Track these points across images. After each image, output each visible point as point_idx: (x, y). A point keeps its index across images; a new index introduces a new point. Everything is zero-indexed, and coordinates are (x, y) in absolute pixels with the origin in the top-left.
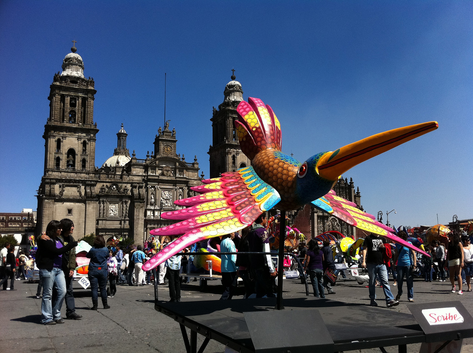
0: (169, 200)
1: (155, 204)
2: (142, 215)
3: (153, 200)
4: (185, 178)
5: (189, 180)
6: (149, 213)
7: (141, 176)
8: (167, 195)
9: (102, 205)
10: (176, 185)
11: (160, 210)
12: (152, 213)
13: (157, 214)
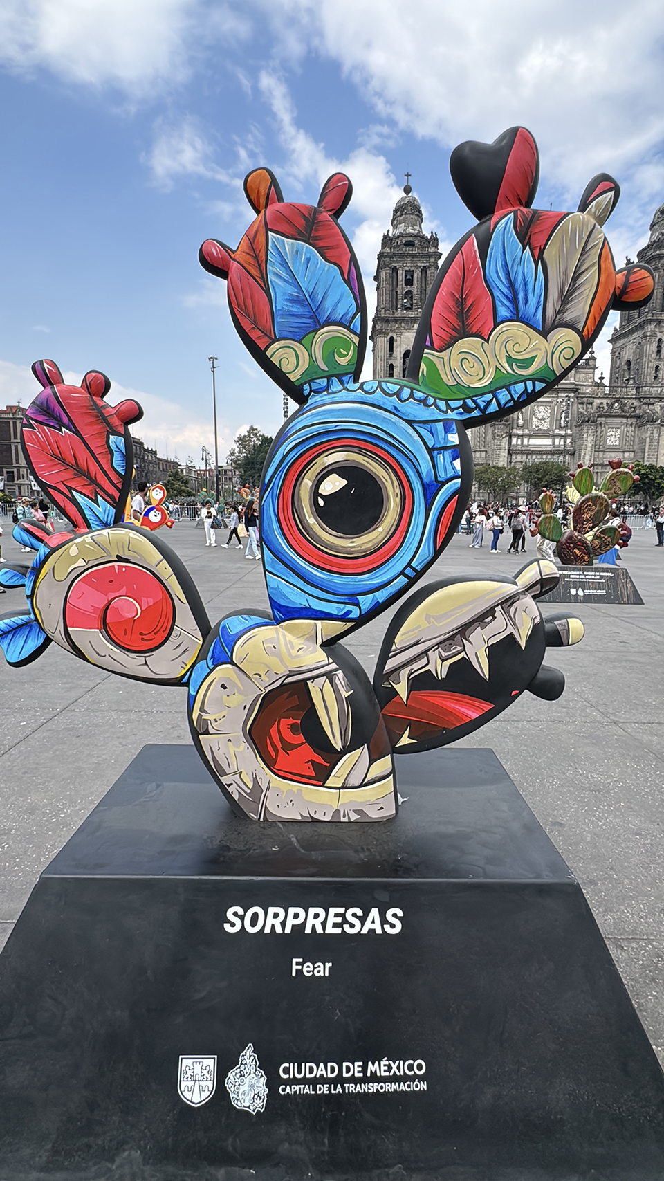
0: (544, 419)
1: (522, 427)
2: (505, 444)
3: (521, 422)
4: (573, 384)
5: (579, 387)
6: (514, 441)
8: (543, 414)
10: (558, 397)
11: (530, 436)
12: (519, 440)
13: (525, 442)
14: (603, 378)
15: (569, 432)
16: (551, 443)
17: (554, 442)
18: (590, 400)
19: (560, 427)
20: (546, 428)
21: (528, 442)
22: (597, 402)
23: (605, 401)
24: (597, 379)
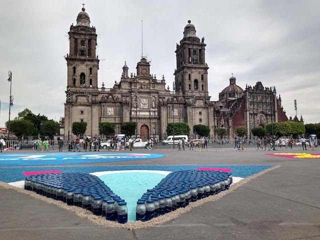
0: (146, 104)
1: (136, 107)
2: (128, 114)
4: (156, 90)
5: (159, 91)
7: (128, 89)
8: (144, 102)
9: (103, 108)
10: (150, 95)
11: (140, 111)
12: (135, 113)
14: (169, 88)
15: (156, 109)
17: (150, 114)
18: (164, 97)
19: (153, 108)
20: (146, 108)
21: (139, 113)
22: (167, 98)
23: (170, 97)
24: (166, 88)
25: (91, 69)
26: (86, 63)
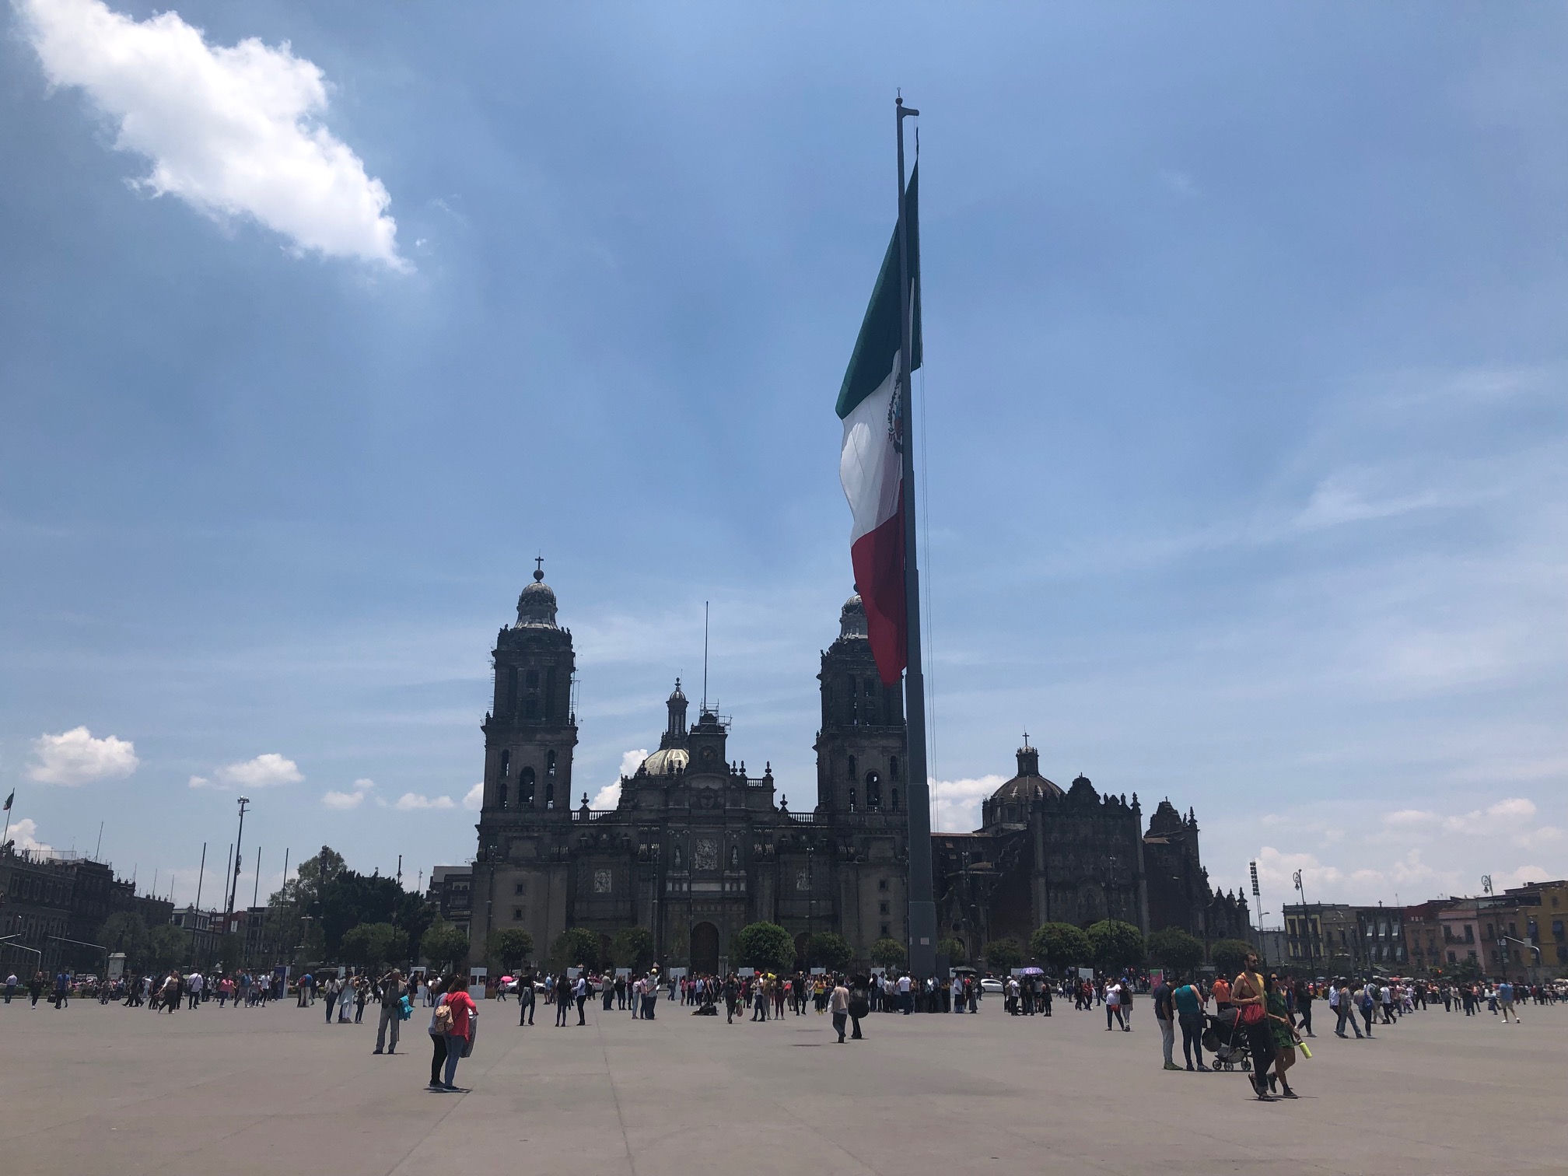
0: (710, 857)
1: (681, 868)
3: (678, 860)
4: (745, 811)
5: (753, 816)
6: (670, 887)
7: (659, 810)
8: (707, 849)
9: (580, 872)
10: (726, 827)
11: (691, 880)
12: (677, 886)
13: (685, 887)
14: (786, 803)
15: (742, 873)
16: (720, 889)
17: (723, 887)
18: (768, 833)
19: (732, 868)
20: (713, 869)
21: (689, 887)
22: (777, 835)
23: (788, 833)
24: (777, 804)
25: (551, 756)
26: (538, 737)
